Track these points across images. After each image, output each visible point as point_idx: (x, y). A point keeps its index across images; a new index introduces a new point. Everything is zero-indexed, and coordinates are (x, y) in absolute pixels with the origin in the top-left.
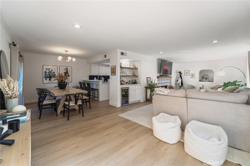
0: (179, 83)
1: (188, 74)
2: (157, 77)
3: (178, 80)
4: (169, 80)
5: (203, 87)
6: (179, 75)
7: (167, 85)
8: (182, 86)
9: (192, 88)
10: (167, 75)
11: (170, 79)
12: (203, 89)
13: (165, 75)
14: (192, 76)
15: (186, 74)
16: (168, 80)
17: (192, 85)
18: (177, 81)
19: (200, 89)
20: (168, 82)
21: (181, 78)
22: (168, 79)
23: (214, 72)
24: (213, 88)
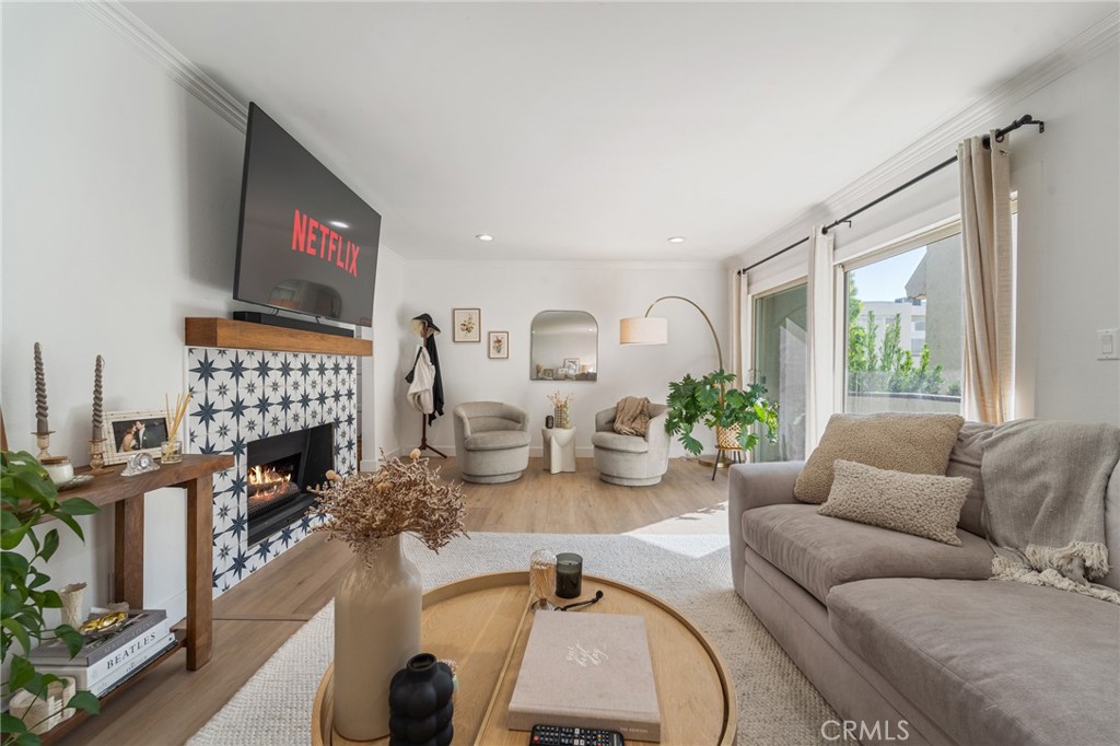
0: (417, 397)
1: (473, 335)
2: (188, 321)
3: (412, 372)
4: (350, 369)
5: (560, 409)
6: (421, 341)
7: (329, 419)
8: (441, 413)
9: (505, 422)
10: (334, 316)
11: (359, 364)
12: (561, 426)
13: (312, 319)
14: (492, 344)
15: (460, 335)
16: (343, 373)
17: (501, 404)
18: (410, 378)
19: (547, 426)
20: (343, 391)
21: (435, 360)
22: (343, 364)
23: (622, 321)
24: (611, 416)
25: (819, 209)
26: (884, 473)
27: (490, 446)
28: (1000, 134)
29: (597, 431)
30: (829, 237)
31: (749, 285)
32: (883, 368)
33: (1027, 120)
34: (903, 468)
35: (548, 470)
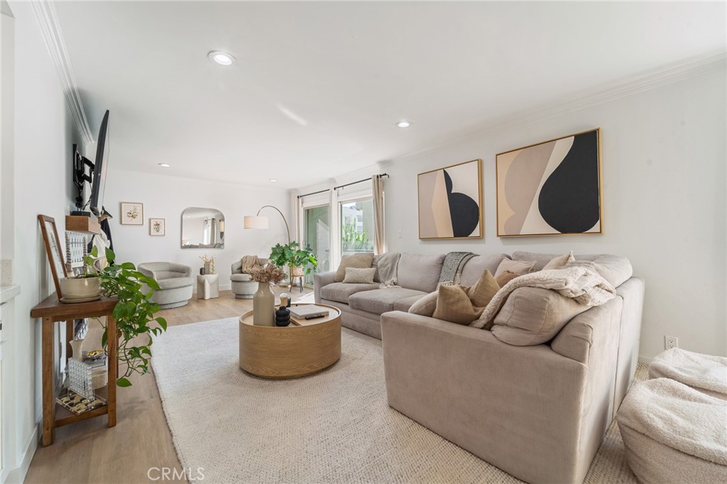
1: (138, 220)
5: (207, 264)
9: (173, 273)
12: (210, 273)
14: (152, 227)
15: (126, 220)
19: (201, 273)
21: (109, 236)
23: (245, 217)
24: (239, 265)
25: (332, 180)
26: (358, 269)
27: (173, 286)
28: (381, 176)
29: (233, 274)
30: (336, 191)
31: (302, 203)
32: (350, 240)
33: (385, 174)
34: (362, 268)
35: (203, 298)
